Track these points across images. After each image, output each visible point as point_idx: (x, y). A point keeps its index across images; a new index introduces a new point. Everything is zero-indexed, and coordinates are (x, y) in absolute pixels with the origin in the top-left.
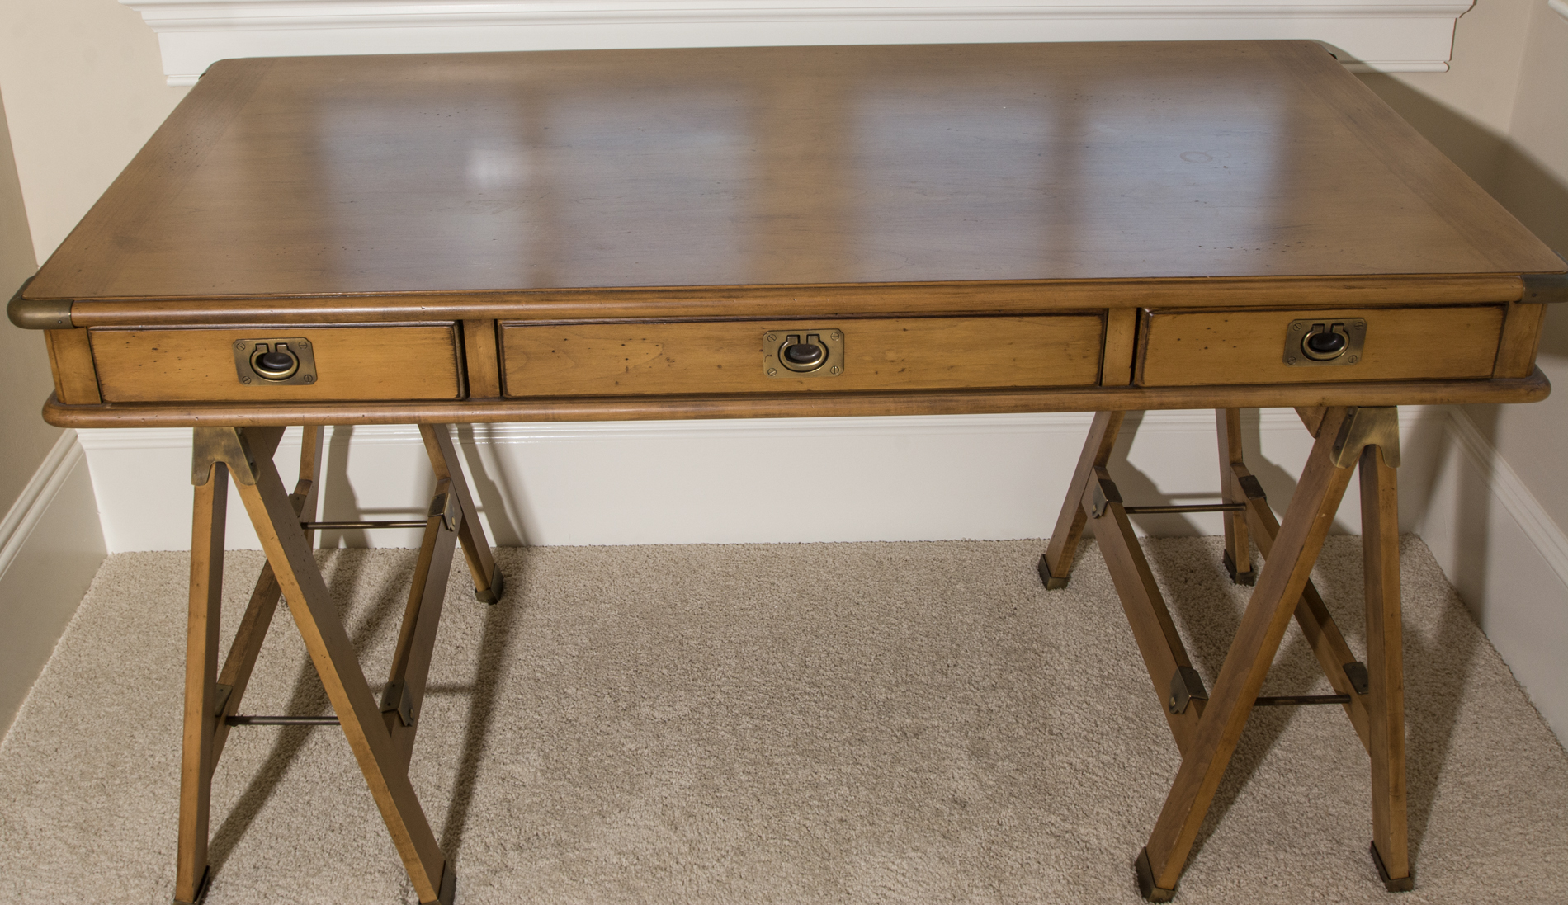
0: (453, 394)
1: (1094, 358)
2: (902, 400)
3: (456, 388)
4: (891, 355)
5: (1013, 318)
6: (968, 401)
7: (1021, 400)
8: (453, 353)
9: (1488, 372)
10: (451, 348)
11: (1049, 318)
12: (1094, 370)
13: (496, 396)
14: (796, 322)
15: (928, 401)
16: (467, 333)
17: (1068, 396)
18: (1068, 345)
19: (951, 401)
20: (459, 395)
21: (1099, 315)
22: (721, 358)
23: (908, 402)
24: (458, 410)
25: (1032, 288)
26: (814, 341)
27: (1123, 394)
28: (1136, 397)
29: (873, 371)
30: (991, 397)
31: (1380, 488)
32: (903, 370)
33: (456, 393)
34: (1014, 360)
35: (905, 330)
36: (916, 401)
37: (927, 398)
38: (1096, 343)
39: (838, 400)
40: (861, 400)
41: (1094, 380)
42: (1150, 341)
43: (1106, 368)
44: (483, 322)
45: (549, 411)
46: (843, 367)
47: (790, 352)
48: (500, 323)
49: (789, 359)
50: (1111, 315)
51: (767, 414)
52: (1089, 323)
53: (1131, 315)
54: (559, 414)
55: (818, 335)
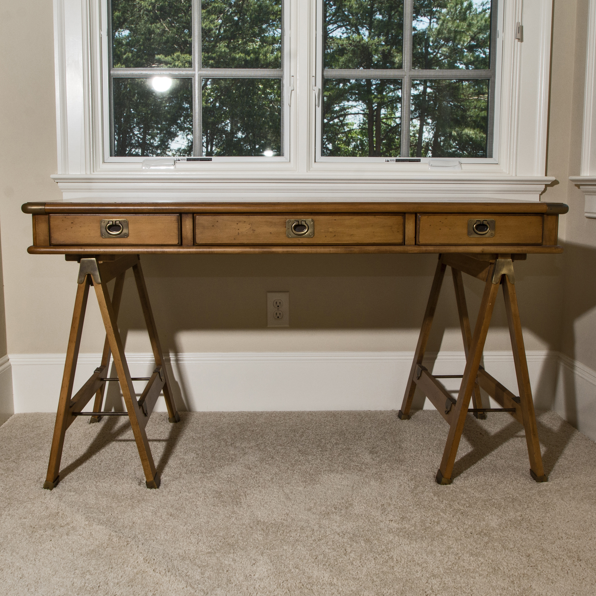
0: (176, 243)
1: (401, 232)
2: (335, 247)
3: (178, 241)
4: (331, 230)
5: (373, 216)
6: (358, 248)
7: (377, 248)
8: (177, 226)
9: (540, 242)
10: (177, 224)
12: (402, 237)
13: (192, 245)
14: (298, 216)
16: (183, 220)
17: (393, 247)
18: (392, 227)
20: (178, 243)
21: (402, 216)
22: (272, 230)
23: (337, 248)
24: (178, 248)
26: (304, 223)
27: (414, 247)
28: (418, 248)
29: (324, 236)
30: (366, 247)
31: (510, 293)
32: (335, 236)
34: (374, 232)
35: (335, 220)
36: (340, 248)
37: (344, 247)
38: (402, 226)
39: (312, 247)
40: (321, 247)
41: (403, 241)
42: (420, 226)
43: (406, 238)
44: (189, 215)
45: (211, 250)
46: (314, 233)
47: (295, 227)
48: (195, 215)
49: (295, 230)
50: (407, 215)
51: (287, 251)
52: (399, 219)
53: (414, 216)
54: (214, 251)
55: (305, 221)
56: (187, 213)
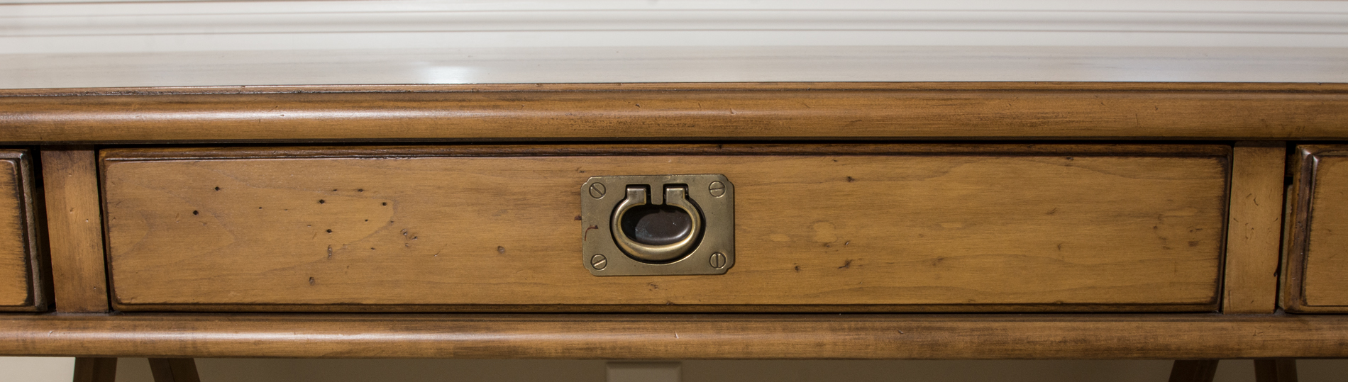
0: (17, 297)
1: (1210, 248)
2: (846, 325)
3: (24, 285)
4: (824, 233)
5: (1055, 159)
6: (972, 330)
7: (1074, 329)
8: (17, 213)
10: (14, 202)
11: (1123, 160)
12: (1211, 272)
13: (101, 309)
14: (644, 158)
15: (894, 329)
16: (49, 180)
17: (1163, 324)
18: (1160, 217)
19: (940, 329)
20: (30, 300)
21: (1217, 157)
22: (505, 231)
23: (857, 329)
24: (25, 328)
25: (1092, 95)
26: (675, 197)
27: (1266, 324)
28: (1291, 329)
29: (791, 266)
30: (1017, 324)
32: (847, 264)
33: (25, 295)
34: (1059, 247)
35: (850, 179)
36: (874, 329)
37: (895, 324)
38: (1213, 214)
39: (724, 324)
40: (769, 324)
41: (1211, 294)
42: (1316, 214)
43: (1230, 281)
44: (76, 153)
45: (189, 336)
46: (733, 253)
47: (632, 220)
48: (103, 154)
49: (631, 235)
50: (1239, 154)
51: (589, 348)
52: (1203, 171)
53: (1277, 158)
54: (205, 343)
55: (684, 186)
56: (66, 146)
